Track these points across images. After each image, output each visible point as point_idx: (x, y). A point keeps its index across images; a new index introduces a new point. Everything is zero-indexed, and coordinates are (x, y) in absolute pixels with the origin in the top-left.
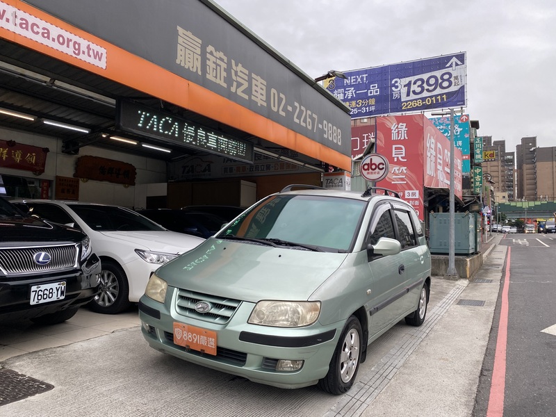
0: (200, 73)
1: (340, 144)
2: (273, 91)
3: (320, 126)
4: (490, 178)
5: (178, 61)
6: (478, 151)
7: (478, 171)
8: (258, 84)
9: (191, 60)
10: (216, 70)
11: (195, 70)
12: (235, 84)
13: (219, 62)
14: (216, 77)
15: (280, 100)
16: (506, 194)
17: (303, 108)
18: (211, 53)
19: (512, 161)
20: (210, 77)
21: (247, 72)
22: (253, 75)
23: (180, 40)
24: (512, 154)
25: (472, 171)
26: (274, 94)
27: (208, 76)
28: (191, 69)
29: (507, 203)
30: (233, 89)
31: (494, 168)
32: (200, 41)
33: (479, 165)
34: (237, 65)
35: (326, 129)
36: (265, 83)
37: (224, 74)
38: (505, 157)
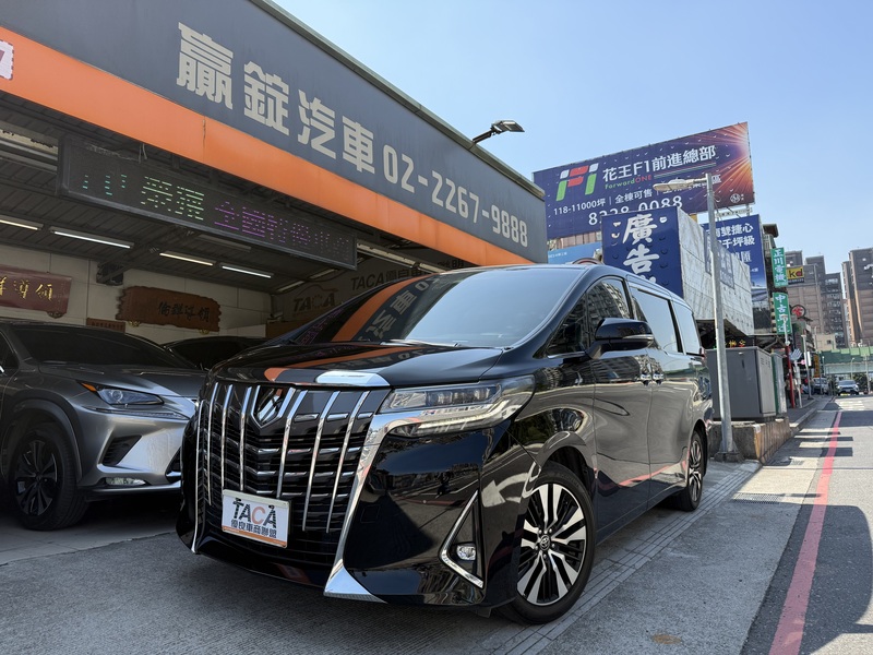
0: (229, 105)
1: (525, 244)
2: (387, 149)
3: (486, 214)
4: (803, 313)
5: (180, 82)
6: (779, 269)
7: (780, 297)
8: (357, 135)
9: (211, 83)
10: (266, 103)
11: (218, 100)
12: (307, 131)
13: (270, 91)
14: (266, 115)
15: (403, 167)
16: (832, 337)
17: (448, 182)
18: (254, 75)
19: (837, 286)
20: (253, 113)
21: (332, 114)
22: (345, 120)
23: (185, 47)
24: (837, 276)
25: (772, 299)
26: (390, 155)
27: (247, 113)
28: (211, 98)
29: (836, 350)
30: (303, 139)
31: (809, 296)
32: (231, 54)
33: (783, 290)
34: (310, 100)
35: (497, 220)
36: (371, 135)
37: (283, 113)
38: (827, 282)
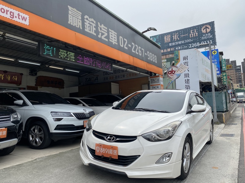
0: (81, 28)
1: (156, 62)
2: (121, 37)
3: (146, 54)
4: (230, 78)
5: (69, 23)
6: (224, 65)
7: (224, 74)
8: (113, 34)
9: (76, 22)
10: (90, 27)
11: (78, 27)
13: (91, 23)
14: (90, 30)
15: (124, 42)
16: (238, 85)
17: (136, 45)
18: (87, 19)
19: (240, 69)
21: (106, 28)
22: (110, 30)
23: (70, 12)
24: (240, 66)
27: (86, 30)
29: (239, 88)
30: (100, 36)
31: (232, 73)
32: (81, 13)
33: (225, 71)
34: (101, 25)
35: (149, 55)
36: (116, 33)
37: (94, 29)
38: (237, 68)
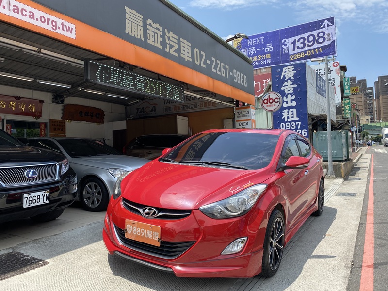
0: (143, 39)
1: (246, 86)
2: (196, 50)
3: (231, 74)
4: (356, 107)
5: (127, 32)
6: (346, 87)
7: (347, 101)
8: (185, 45)
9: (136, 30)
10: (154, 36)
11: (139, 38)
12: (168, 46)
13: (156, 31)
14: (154, 42)
15: (201, 56)
16: (368, 118)
17: (218, 61)
18: (150, 25)
19: (372, 93)
20: (150, 42)
21: (176, 37)
22: (181, 39)
23: (127, 16)
24: (372, 88)
25: (343, 102)
26: (197, 52)
27: (149, 41)
28: (136, 37)
29: (370, 124)
30: (167, 50)
31: (359, 99)
32: (142, 17)
33: (348, 97)
34: (169, 33)
35: (235, 76)
36: (190, 44)
37: (160, 39)
38: (367, 92)
